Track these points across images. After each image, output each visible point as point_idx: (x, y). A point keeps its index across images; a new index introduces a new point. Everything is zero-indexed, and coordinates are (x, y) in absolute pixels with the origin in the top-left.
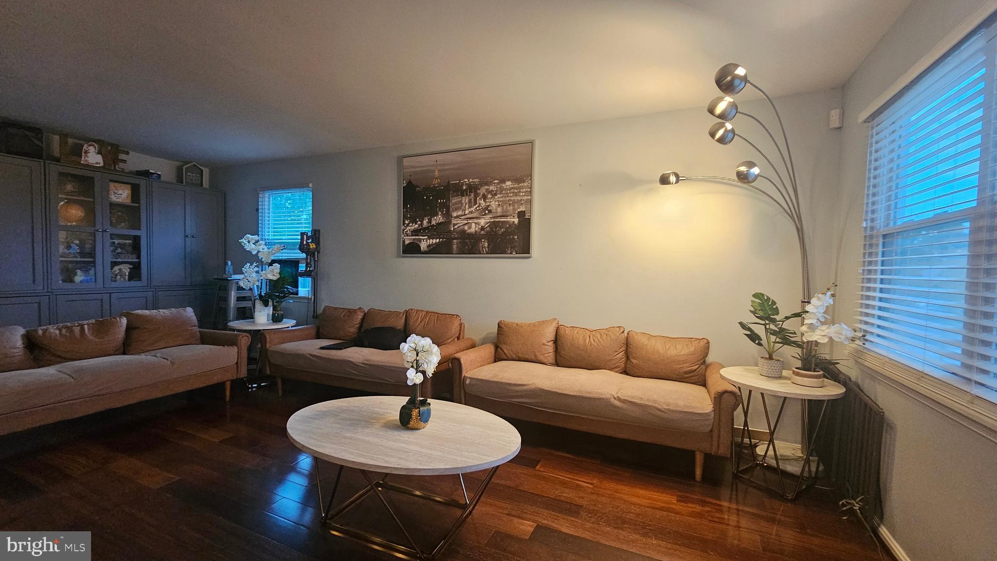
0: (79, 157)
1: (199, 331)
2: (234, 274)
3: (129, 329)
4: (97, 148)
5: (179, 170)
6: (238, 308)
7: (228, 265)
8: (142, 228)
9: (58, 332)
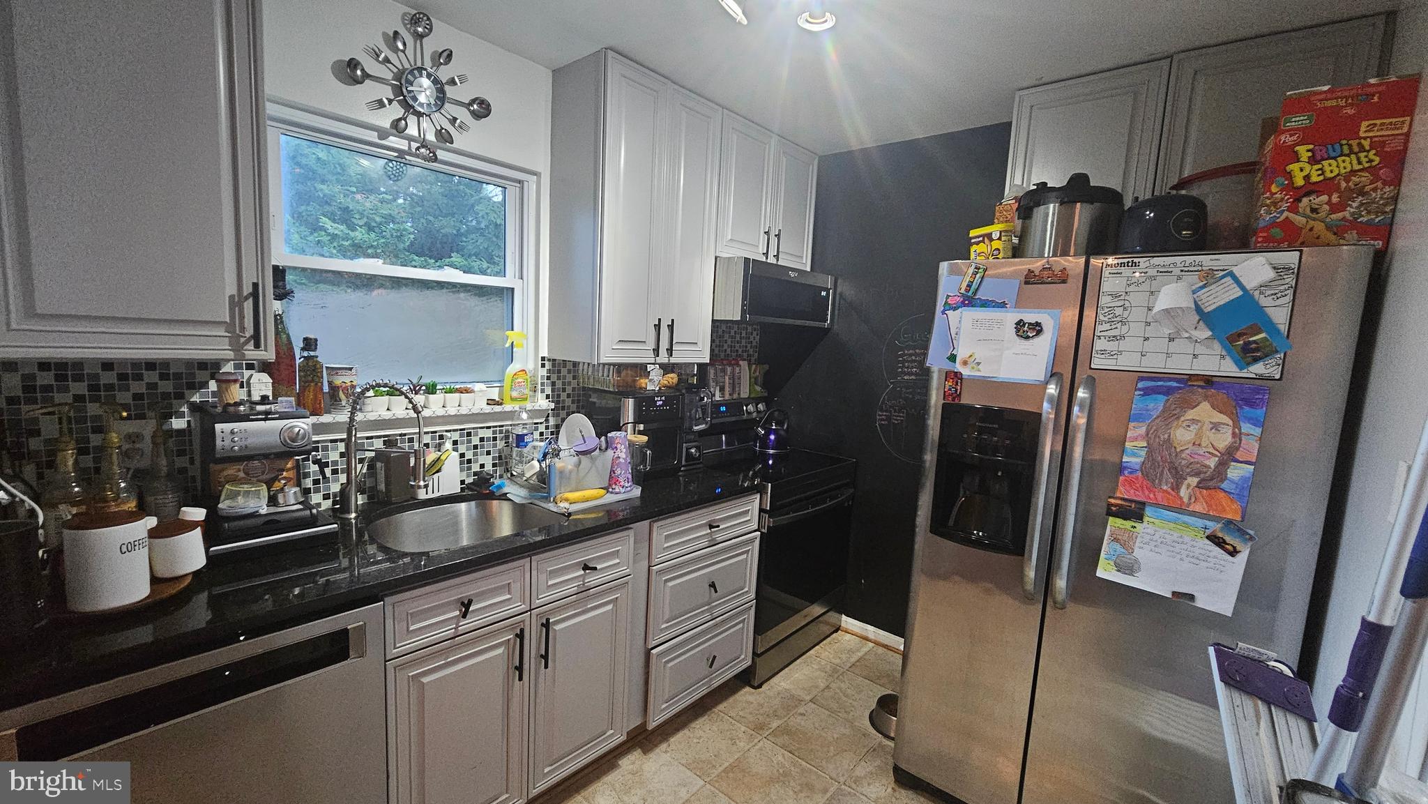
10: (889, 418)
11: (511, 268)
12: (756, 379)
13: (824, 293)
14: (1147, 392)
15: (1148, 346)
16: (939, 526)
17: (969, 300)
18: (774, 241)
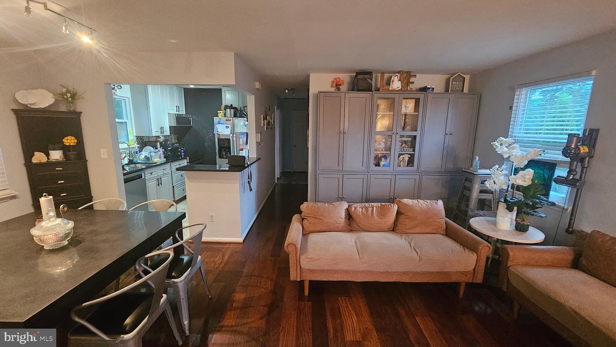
0: (389, 85)
1: (446, 223)
2: (479, 169)
3: (398, 213)
4: (399, 77)
5: (448, 81)
6: (479, 199)
7: (475, 160)
8: (418, 130)
9: (361, 210)
10: (208, 144)
11: (125, 117)
12: (175, 138)
13: (190, 119)
14: (241, 135)
15: (241, 129)
16: (220, 157)
17: (219, 123)
18: (178, 108)
